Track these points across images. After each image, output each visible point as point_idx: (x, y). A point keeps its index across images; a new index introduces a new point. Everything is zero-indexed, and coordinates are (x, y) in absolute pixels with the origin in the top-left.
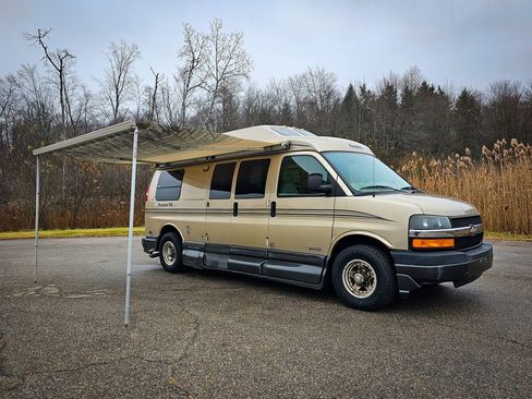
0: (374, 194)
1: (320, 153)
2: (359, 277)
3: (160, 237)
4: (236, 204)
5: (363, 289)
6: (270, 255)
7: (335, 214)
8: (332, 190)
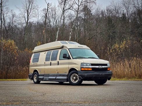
0: (76, 59)
1: (68, 49)
2: (74, 78)
3: (33, 74)
4: (51, 62)
5: (75, 81)
6: (58, 75)
7: (69, 64)
8: (69, 58)
